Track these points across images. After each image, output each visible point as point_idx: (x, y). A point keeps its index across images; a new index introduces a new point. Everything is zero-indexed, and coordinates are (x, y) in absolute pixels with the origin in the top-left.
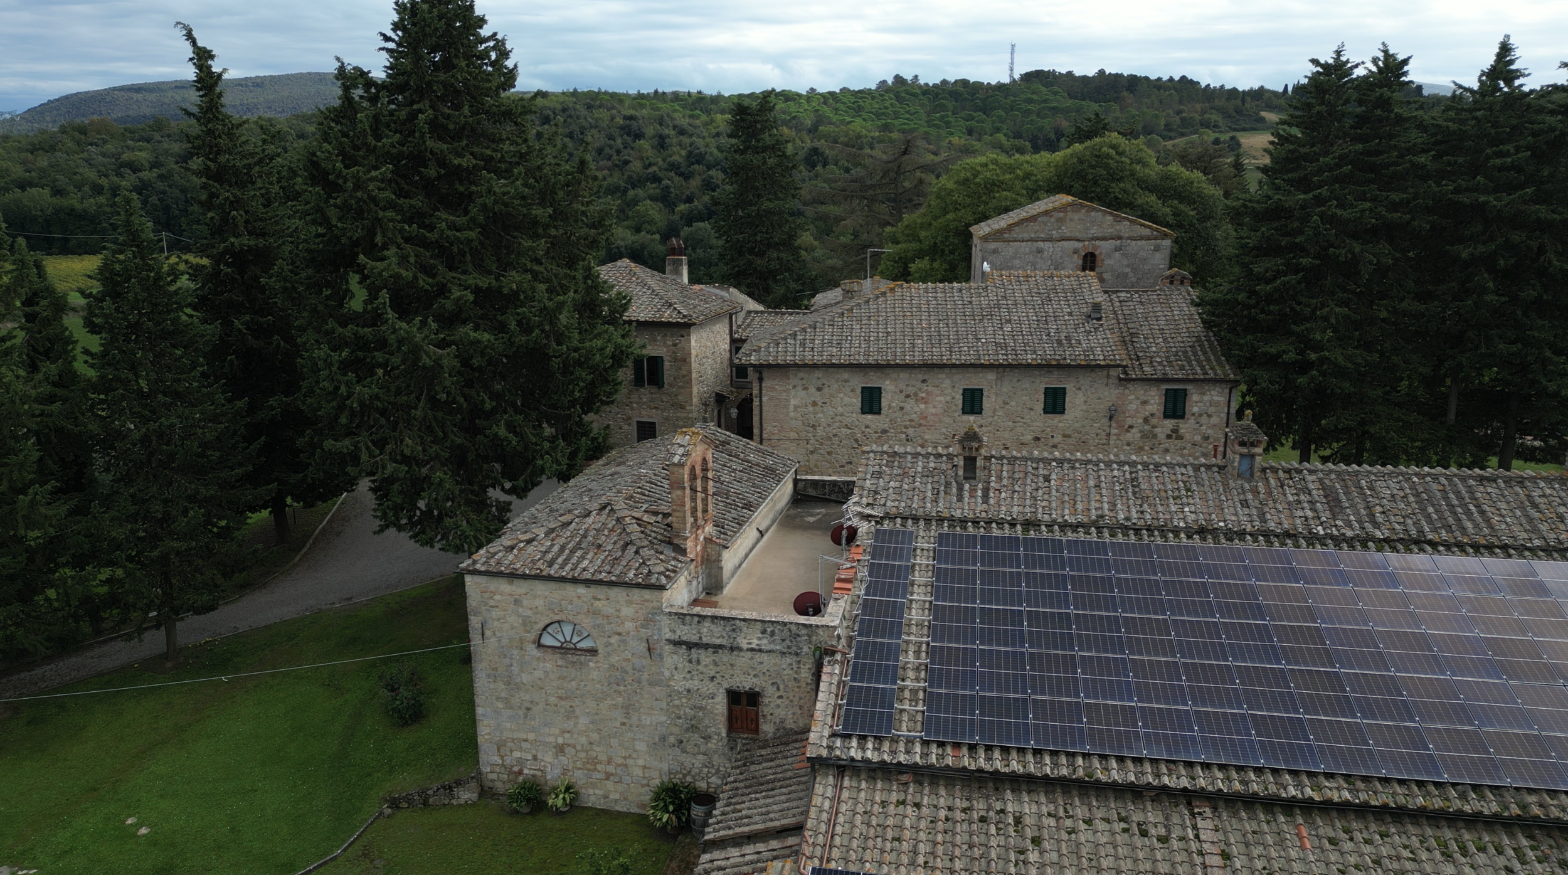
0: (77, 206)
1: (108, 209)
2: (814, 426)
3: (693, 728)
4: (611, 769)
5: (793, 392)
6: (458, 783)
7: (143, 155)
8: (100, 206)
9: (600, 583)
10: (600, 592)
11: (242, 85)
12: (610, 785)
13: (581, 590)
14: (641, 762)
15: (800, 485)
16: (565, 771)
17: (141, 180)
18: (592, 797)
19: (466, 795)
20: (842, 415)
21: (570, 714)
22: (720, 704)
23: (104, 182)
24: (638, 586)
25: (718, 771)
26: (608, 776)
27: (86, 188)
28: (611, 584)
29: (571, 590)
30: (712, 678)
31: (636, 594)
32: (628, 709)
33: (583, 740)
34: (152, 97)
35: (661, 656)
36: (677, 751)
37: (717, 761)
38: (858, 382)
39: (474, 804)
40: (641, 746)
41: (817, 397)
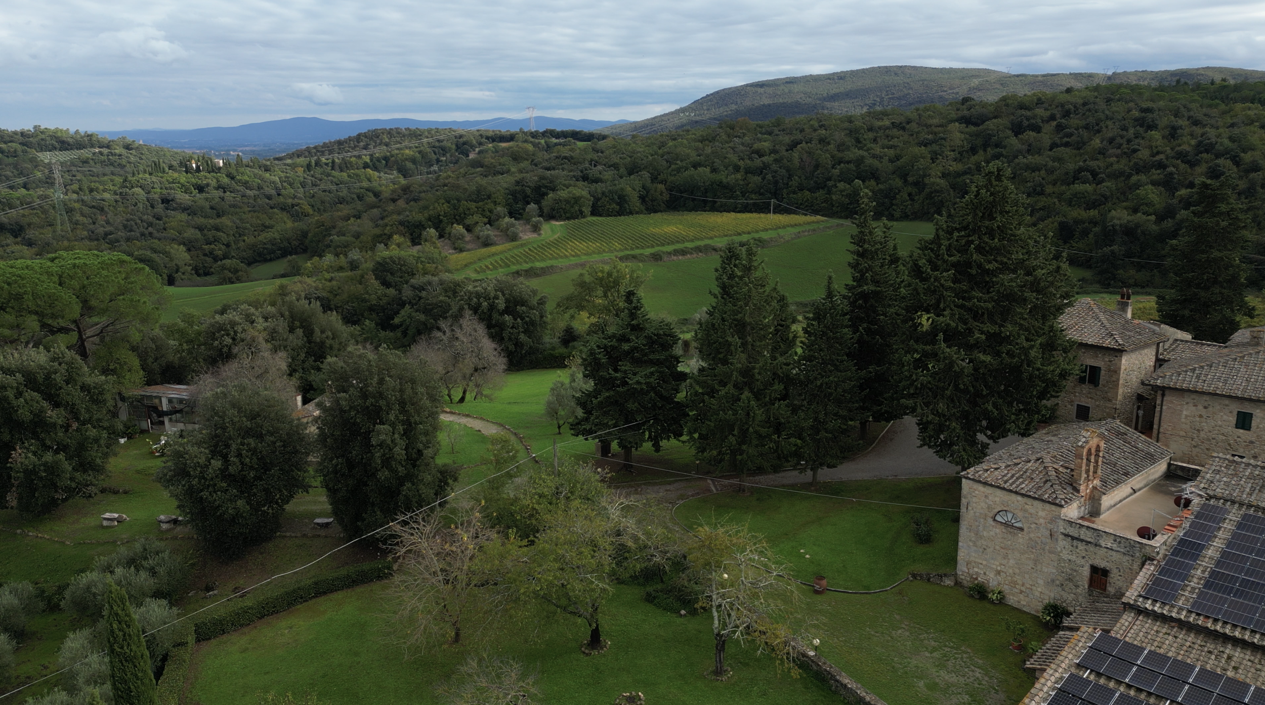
0: (724, 180)
1: (741, 183)
2: (1198, 431)
3: (1070, 580)
4: (1023, 589)
5: (1185, 407)
6: (945, 575)
7: (766, 144)
8: (737, 180)
9: (1029, 497)
10: (1029, 501)
11: (829, 79)
12: (1021, 597)
13: (1019, 498)
14: (1039, 590)
15: (1172, 467)
16: (999, 585)
17: (764, 163)
18: (1012, 600)
19: (948, 582)
20: (1221, 427)
21: (1005, 557)
22: (1086, 572)
23: (741, 163)
24: (1049, 503)
25: (1080, 605)
26: (1021, 592)
27: (731, 168)
28: (1035, 498)
29: (1014, 497)
30: (1083, 557)
31: (1047, 507)
32: (1036, 562)
33: (1011, 571)
34: (770, 90)
35: (1057, 540)
36: (1060, 589)
37: (1081, 600)
38: (1236, 407)
39: (951, 587)
40: (1041, 582)
41: (1204, 412)
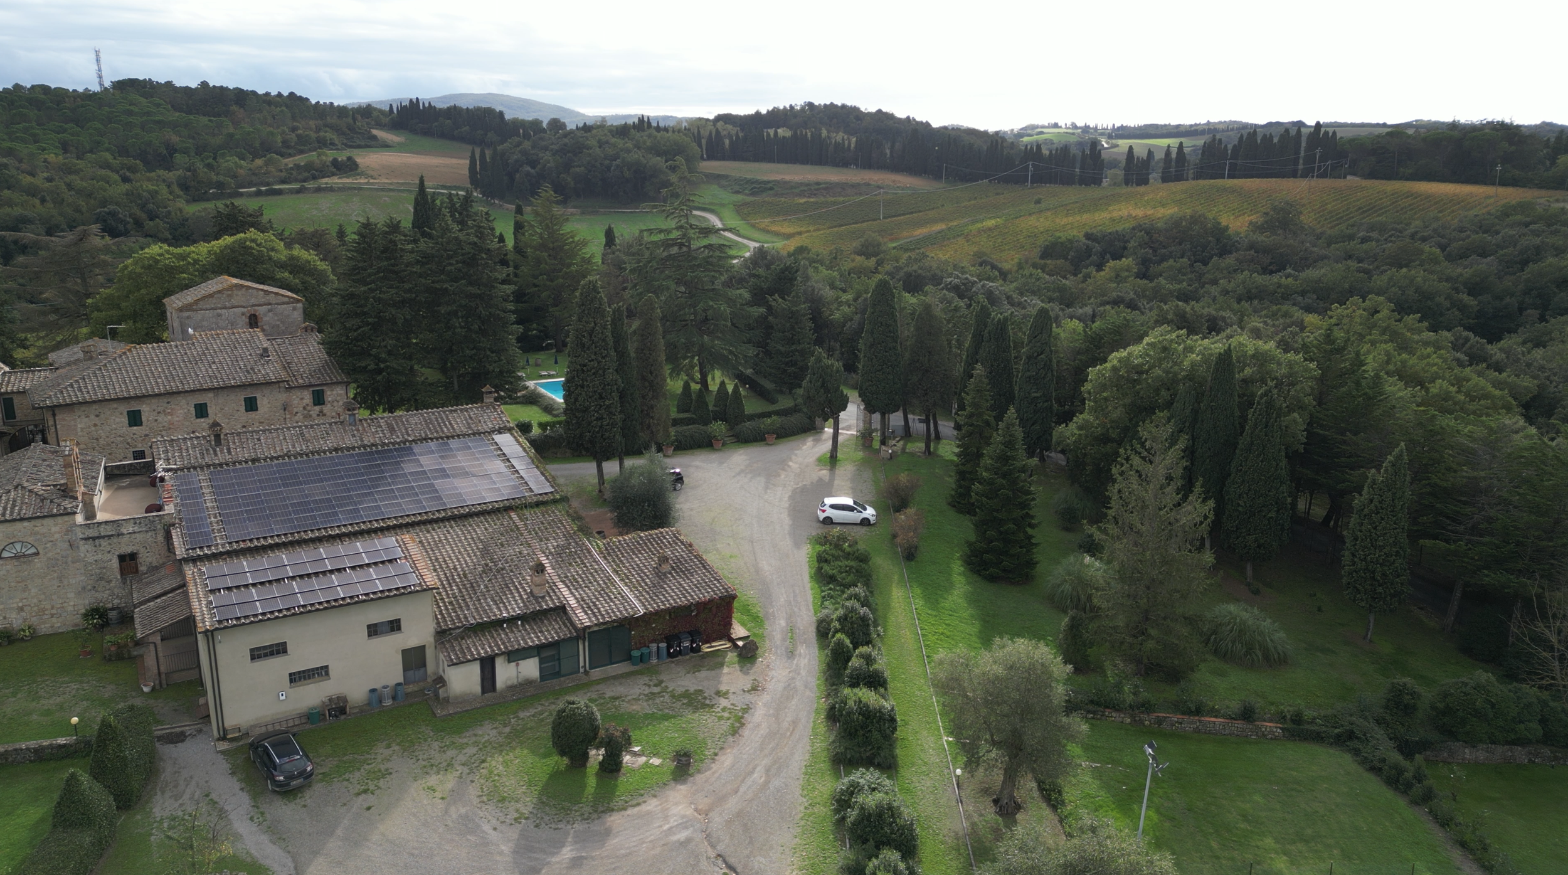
2: (97, 439)
3: (101, 579)
4: (54, 611)
5: (79, 420)
9: (38, 517)
10: (38, 522)
12: (54, 620)
13: (26, 524)
14: (72, 603)
16: (25, 620)
20: (116, 429)
21: (26, 589)
22: (115, 563)
24: (61, 515)
25: (118, 596)
26: (52, 615)
28: (45, 517)
29: (19, 525)
30: (109, 552)
31: (60, 520)
32: (60, 579)
33: (35, 601)
35: (78, 547)
36: (93, 592)
37: (116, 591)
38: (124, 408)
40: (71, 595)
41: (97, 421)
